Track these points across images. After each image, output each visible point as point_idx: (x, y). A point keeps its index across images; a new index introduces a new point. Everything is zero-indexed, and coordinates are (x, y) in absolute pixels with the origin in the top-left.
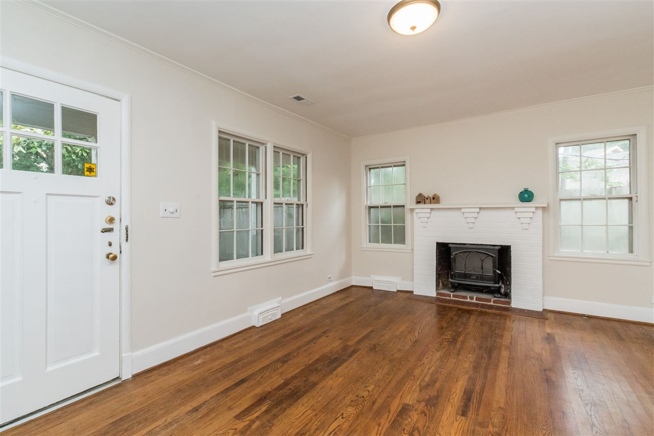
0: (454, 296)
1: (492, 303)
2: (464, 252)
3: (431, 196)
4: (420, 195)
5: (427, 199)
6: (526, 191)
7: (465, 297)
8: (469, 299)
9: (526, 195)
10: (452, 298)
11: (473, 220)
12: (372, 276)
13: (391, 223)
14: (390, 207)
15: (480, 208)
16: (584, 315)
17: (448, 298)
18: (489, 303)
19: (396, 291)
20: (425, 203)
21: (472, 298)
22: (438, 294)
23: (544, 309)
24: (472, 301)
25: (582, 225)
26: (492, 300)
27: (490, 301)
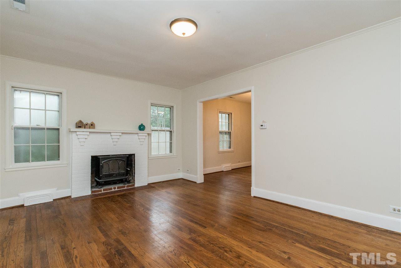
0: (104, 190)
1: (126, 188)
2: (109, 160)
3: (89, 122)
4: (81, 122)
5: (87, 125)
6: (142, 125)
7: (111, 189)
8: (113, 189)
9: (142, 127)
10: (102, 192)
11: (117, 140)
12: (21, 194)
13: (45, 143)
14: (44, 129)
15: (122, 133)
16: (161, 182)
17: (100, 193)
18: (124, 188)
19: (52, 200)
20: (85, 128)
21: (115, 188)
22: (92, 192)
23: (148, 184)
24: (115, 190)
25: (158, 142)
26: (126, 186)
27: (124, 187)
